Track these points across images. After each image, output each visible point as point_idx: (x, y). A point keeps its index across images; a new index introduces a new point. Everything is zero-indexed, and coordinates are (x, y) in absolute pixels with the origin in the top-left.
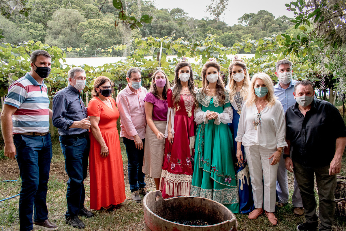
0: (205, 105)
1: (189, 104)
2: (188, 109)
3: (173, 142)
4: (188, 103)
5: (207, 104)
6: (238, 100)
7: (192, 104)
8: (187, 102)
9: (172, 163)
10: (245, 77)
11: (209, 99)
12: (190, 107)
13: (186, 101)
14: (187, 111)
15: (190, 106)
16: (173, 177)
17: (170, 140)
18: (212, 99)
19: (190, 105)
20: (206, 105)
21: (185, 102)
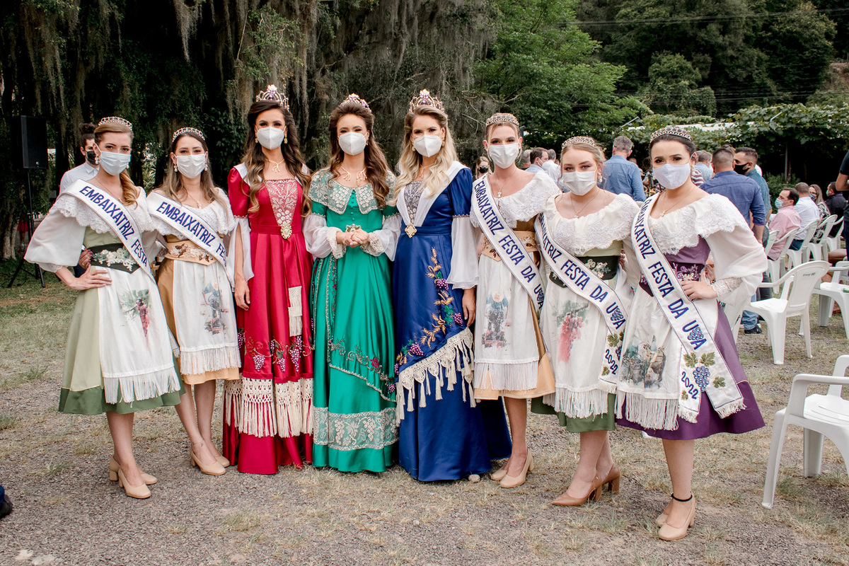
0: (337, 208)
1: (283, 204)
2: (283, 218)
3: (249, 302)
4: (281, 202)
5: (341, 207)
6: (412, 199)
7: (291, 204)
8: (277, 200)
9: (257, 354)
10: (442, 147)
11: (346, 193)
12: (287, 212)
13: (276, 196)
14: (279, 222)
15: (286, 209)
16: (263, 389)
17: (243, 297)
18: (353, 194)
19: (287, 206)
20: (339, 208)
21: (274, 200)
